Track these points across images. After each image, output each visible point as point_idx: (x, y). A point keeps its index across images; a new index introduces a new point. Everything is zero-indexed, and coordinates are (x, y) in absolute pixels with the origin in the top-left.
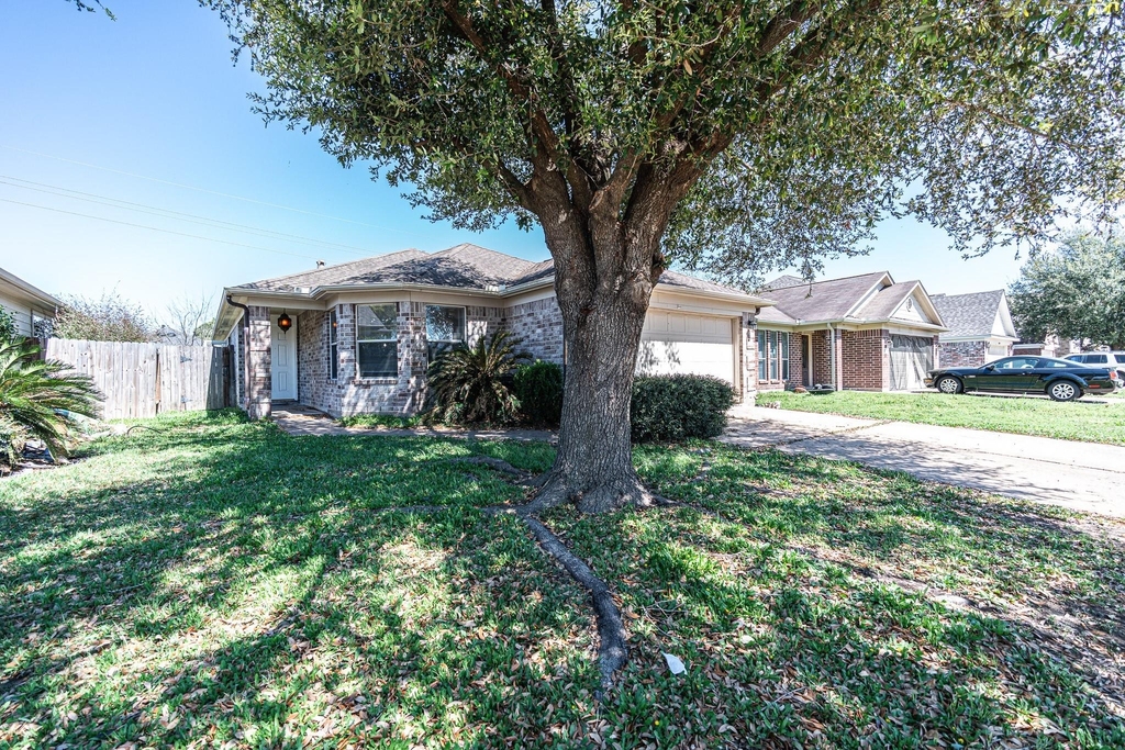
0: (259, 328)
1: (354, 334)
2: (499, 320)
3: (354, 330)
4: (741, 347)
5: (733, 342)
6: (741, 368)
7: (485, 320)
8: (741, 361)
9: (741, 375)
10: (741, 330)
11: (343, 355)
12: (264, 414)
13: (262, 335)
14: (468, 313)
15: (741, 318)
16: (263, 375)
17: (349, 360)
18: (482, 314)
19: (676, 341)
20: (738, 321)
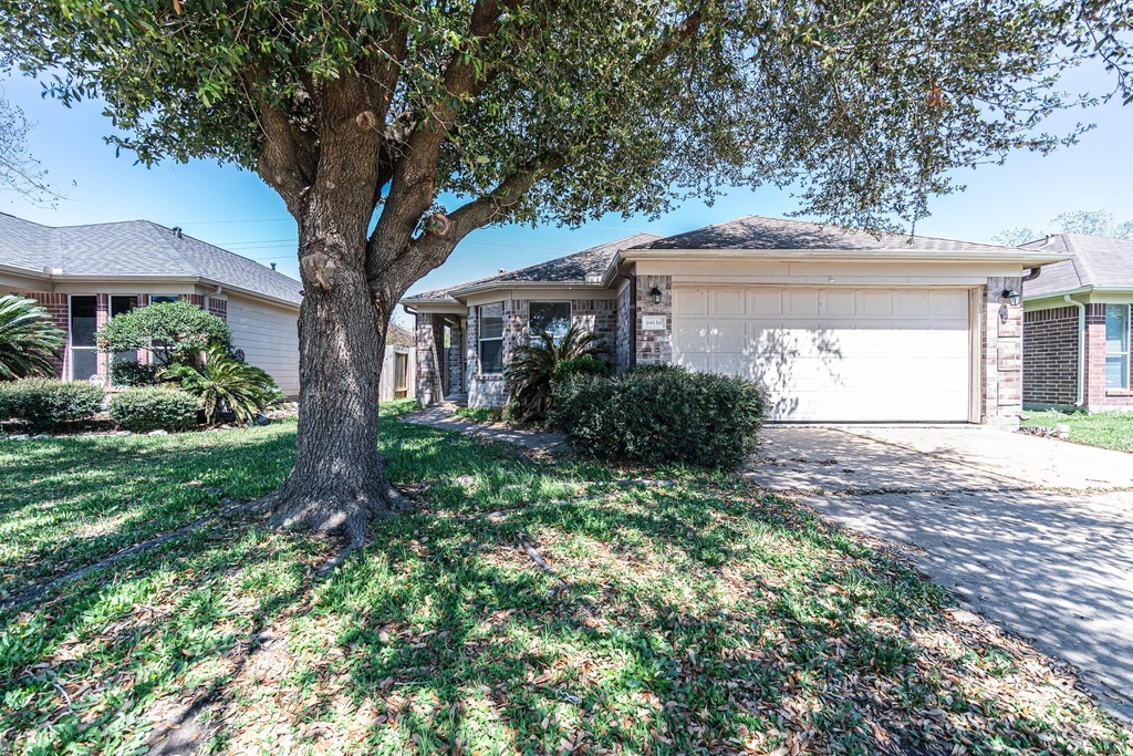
0: (424, 331)
1: (477, 334)
2: (610, 312)
3: (477, 330)
4: (984, 333)
5: (970, 325)
6: (983, 369)
7: (592, 314)
8: (984, 357)
9: (984, 379)
10: (984, 306)
11: (470, 353)
12: (427, 402)
13: (426, 337)
14: (574, 308)
15: (985, 287)
16: (426, 370)
17: (473, 357)
18: (590, 307)
19: (833, 328)
20: (980, 293)
